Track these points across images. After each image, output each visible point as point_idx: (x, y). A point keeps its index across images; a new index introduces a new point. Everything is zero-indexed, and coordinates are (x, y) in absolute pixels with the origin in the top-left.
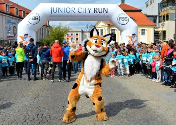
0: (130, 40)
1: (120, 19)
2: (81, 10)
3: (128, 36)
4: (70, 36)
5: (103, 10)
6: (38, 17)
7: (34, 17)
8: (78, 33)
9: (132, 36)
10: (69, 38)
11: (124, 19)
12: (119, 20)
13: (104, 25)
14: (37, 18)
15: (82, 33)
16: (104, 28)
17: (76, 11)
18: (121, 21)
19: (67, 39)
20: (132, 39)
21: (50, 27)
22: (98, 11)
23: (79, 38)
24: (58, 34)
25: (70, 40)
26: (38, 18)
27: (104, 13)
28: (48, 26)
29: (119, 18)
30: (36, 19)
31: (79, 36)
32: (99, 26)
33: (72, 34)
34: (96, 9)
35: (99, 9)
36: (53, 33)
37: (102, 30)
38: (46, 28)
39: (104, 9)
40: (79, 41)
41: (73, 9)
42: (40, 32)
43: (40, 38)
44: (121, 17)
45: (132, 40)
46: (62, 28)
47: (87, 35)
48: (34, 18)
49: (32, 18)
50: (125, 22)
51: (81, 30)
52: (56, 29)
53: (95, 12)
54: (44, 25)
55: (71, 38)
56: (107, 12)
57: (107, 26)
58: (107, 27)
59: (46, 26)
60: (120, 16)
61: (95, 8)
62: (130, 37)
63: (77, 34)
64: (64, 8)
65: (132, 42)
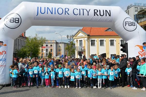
0: (141, 51)
1: (126, 24)
2: (77, 12)
3: (138, 46)
4: (45, 47)
5: (105, 13)
6: (19, 19)
7: (14, 18)
8: (52, 44)
9: (142, 45)
10: (44, 49)
11: (131, 24)
12: (125, 26)
13: (83, 35)
14: (17, 19)
15: (56, 44)
16: (84, 38)
17: (70, 12)
18: (127, 27)
19: (42, 49)
20: (143, 49)
21: (26, 38)
22: (98, 13)
23: (53, 49)
24: (34, 45)
25: (45, 51)
26: (18, 21)
27: (106, 16)
28: (24, 37)
29: (126, 22)
30: (16, 21)
31: (54, 47)
32: (78, 37)
33: (46, 45)
34: (96, 11)
35: (100, 10)
36: (30, 43)
37: (82, 40)
38: (22, 39)
39: (106, 11)
40: (54, 51)
41: (67, 10)
42: (16, 43)
43: (16, 49)
44: (128, 22)
45: (143, 51)
46: (38, 39)
47: (61, 46)
48: (13, 20)
49: (11, 20)
50: (132, 28)
51: (55, 42)
52: (32, 40)
53: (96, 14)
54: (20, 36)
55: (45, 49)
56: (110, 15)
57: (87, 36)
58: (87, 38)
59: (22, 37)
60: (126, 21)
61: (94, 10)
62: (140, 47)
63: (51, 46)
64: (55, 8)
65: (143, 53)
